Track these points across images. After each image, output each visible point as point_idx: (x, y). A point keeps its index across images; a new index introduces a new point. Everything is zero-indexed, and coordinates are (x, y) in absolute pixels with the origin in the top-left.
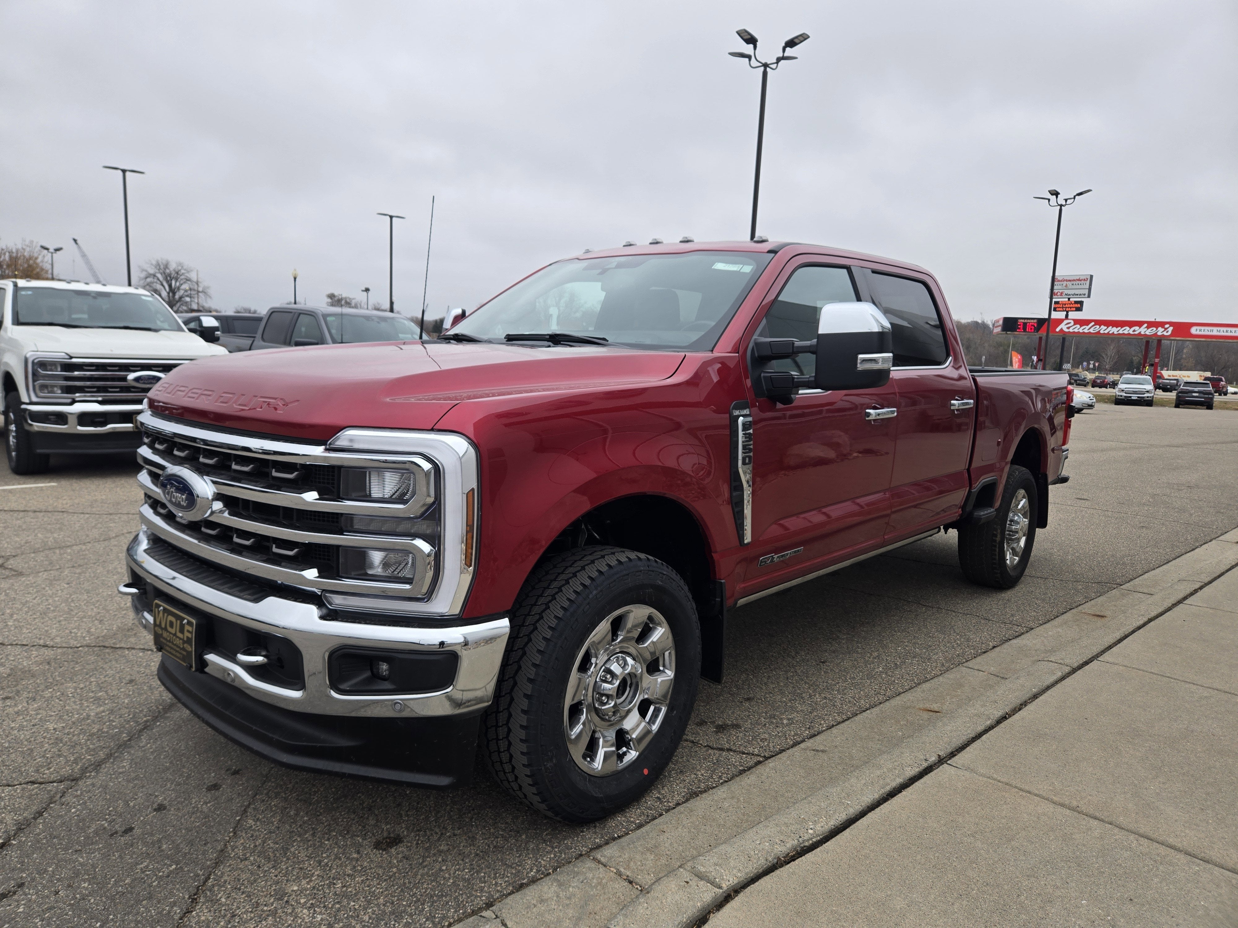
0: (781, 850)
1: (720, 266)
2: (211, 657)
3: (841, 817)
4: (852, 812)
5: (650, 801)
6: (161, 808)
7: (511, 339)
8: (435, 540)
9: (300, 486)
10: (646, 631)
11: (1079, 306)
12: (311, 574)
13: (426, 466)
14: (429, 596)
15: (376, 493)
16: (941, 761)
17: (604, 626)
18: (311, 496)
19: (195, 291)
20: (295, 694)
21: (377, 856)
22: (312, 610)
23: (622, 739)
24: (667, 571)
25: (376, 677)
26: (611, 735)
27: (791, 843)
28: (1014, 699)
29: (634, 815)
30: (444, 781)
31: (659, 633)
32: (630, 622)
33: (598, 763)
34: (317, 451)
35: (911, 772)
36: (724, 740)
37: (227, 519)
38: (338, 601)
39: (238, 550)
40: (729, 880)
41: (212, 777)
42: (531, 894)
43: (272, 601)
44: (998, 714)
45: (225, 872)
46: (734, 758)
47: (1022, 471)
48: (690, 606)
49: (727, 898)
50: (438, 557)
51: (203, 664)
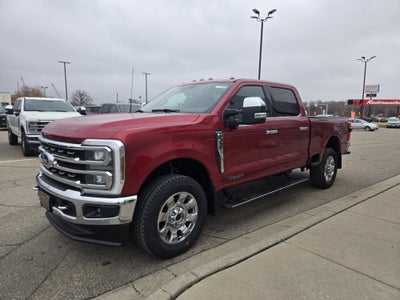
0: (221, 266)
1: (218, 87)
2: (54, 208)
3: (243, 257)
4: (247, 255)
5: (189, 253)
6: (43, 253)
7: (154, 111)
8: (112, 172)
9: (74, 156)
10: (187, 200)
11: (375, 95)
12: (78, 182)
13: (109, 150)
14: (111, 188)
15: (96, 158)
16: (282, 241)
17: (171, 198)
18: (77, 159)
19: (88, 99)
20: (74, 218)
21: (102, 268)
22: (79, 193)
23: (180, 233)
24: (194, 181)
25: (97, 213)
26: (175, 232)
27: (225, 264)
28: (313, 222)
29: (183, 256)
30: (118, 244)
31: (192, 201)
32: (181, 198)
33: (170, 241)
34: (79, 146)
35: (270, 244)
36: (218, 235)
37: (58, 167)
38: (86, 190)
39: (61, 176)
40: (201, 274)
41: (59, 245)
42: (144, 279)
43: (68, 191)
44: (306, 226)
45: (56, 271)
46: (219, 240)
47: (330, 150)
48: (202, 193)
49: (200, 280)
50: (113, 177)
51: (52, 210)
